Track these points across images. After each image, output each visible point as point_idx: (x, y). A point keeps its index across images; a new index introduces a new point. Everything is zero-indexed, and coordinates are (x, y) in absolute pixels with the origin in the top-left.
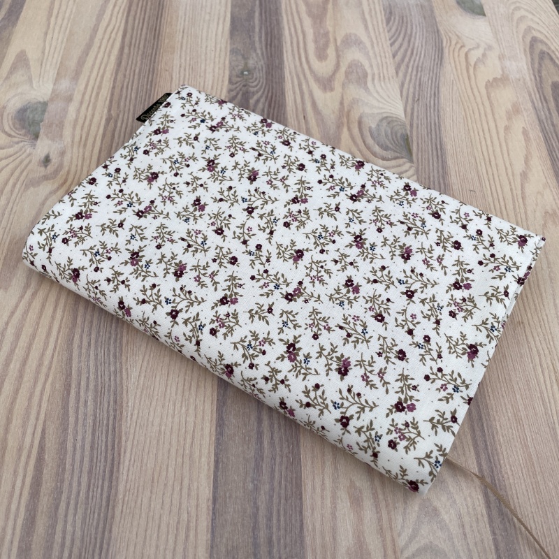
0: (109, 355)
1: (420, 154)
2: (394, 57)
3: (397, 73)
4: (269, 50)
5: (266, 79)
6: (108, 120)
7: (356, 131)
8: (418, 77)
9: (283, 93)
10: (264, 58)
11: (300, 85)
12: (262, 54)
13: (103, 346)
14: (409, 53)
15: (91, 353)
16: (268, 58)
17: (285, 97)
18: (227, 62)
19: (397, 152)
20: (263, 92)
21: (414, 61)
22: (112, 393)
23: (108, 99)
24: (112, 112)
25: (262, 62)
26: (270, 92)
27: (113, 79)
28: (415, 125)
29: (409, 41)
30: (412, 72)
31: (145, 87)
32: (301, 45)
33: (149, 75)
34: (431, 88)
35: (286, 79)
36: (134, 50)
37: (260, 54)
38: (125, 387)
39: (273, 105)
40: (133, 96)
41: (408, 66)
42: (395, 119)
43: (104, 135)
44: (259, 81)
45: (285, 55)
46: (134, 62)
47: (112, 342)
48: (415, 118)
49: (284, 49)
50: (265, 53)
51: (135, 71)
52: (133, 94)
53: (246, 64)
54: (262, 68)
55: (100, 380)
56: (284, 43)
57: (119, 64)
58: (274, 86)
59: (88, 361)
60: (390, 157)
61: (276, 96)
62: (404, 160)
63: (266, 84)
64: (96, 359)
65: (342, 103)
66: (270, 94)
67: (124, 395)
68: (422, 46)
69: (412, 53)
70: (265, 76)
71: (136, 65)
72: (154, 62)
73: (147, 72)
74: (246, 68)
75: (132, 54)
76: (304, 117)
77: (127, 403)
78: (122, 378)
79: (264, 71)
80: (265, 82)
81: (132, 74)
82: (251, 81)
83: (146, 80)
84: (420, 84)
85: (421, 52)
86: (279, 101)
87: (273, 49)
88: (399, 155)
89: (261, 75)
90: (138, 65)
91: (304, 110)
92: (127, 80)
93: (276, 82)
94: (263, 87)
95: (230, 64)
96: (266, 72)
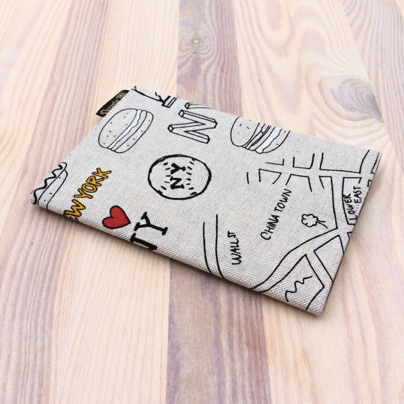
0: (36, 328)
1: (390, 114)
2: (351, 25)
3: (356, 40)
4: (219, 21)
5: (218, 46)
6: (51, 85)
7: (316, 93)
8: (379, 43)
9: (236, 59)
10: (214, 28)
11: (253, 51)
12: (213, 25)
13: (30, 318)
14: (367, 22)
15: (15, 326)
16: (219, 28)
17: (238, 62)
18: (177, 33)
19: (364, 112)
20: (215, 59)
21: (373, 29)
22: (37, 374)
23: (52, 65)
24: (55, 77)
25: (213, 32)
26: (222, 58)
27: (57, 47)
28: (381, 87)
29: (366, 12)
30: (372, 39)
31: (91, 54)
32: (253, 17)
33: (95, 43)
34: (394, 53)
35: (238, 46)
36: (81, 22)
37: (210, 25)
38: (53, 368)
39: (225, 70)
40: (78, 62)
41: (366, 34)
42: (358, 81)
43: (45, 98)
44: (211, 49)
45: (237, 25)
46: (80, 32)
47: (41, 313)
48: (380, 80)
49: (236, 20)
50: (215, 24)
51: (80, 40)
52: (78, 60)
53: (196, 34)
54: (213, 36)
55: (23, 358)
56: (235, 15)
57: (65, 34)
58: (226, 53)
59: (11, 335)
60: (357, 117)
61: (228, 62)
62: (373, 120)
63: (218, 51)
64: (21, 333)
65: (299, 68)
66: (222, 60)
67: (52, 377)
68: (379, 15)
69: (370, 22)
70: (216, 44)
71: (82, 36)
72: (101, 32)
73: (93, 41)
74: (196, 37)
75: (78, 25)
76: (259, 80)
77: (56, 386)
78: (50, 356)
79: (215, 40)
80: (216, 50)
81: (77, 43)
82: (202, 48)
83: (92, 48)
84: (382, 49)
85: (379, 21)
86: (232, 66)
87: (224, 20)
88: (366, 115)
89: (212, 43)
90: (85, 34)
91: (259, 74)
92: (72, 49)
93: (228, 49)
94: (215, 54)
95: (180, 34)
96: (218, 41)
